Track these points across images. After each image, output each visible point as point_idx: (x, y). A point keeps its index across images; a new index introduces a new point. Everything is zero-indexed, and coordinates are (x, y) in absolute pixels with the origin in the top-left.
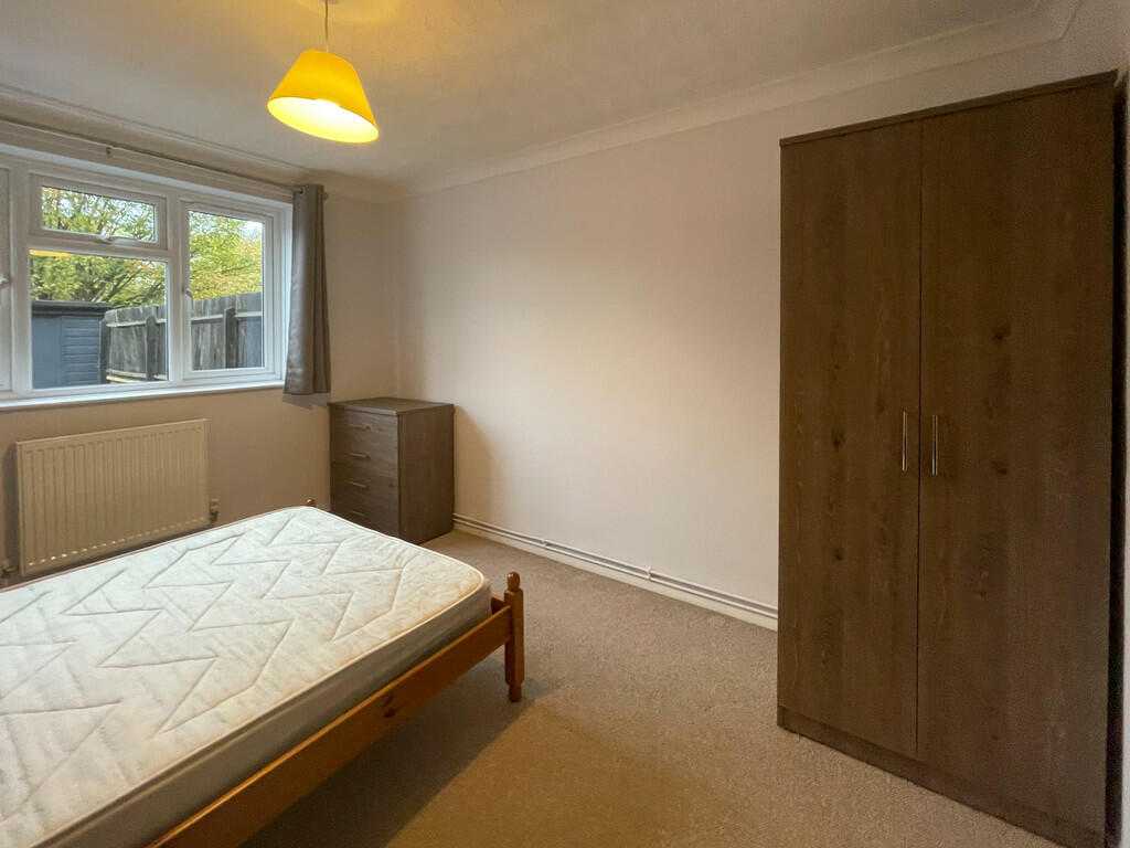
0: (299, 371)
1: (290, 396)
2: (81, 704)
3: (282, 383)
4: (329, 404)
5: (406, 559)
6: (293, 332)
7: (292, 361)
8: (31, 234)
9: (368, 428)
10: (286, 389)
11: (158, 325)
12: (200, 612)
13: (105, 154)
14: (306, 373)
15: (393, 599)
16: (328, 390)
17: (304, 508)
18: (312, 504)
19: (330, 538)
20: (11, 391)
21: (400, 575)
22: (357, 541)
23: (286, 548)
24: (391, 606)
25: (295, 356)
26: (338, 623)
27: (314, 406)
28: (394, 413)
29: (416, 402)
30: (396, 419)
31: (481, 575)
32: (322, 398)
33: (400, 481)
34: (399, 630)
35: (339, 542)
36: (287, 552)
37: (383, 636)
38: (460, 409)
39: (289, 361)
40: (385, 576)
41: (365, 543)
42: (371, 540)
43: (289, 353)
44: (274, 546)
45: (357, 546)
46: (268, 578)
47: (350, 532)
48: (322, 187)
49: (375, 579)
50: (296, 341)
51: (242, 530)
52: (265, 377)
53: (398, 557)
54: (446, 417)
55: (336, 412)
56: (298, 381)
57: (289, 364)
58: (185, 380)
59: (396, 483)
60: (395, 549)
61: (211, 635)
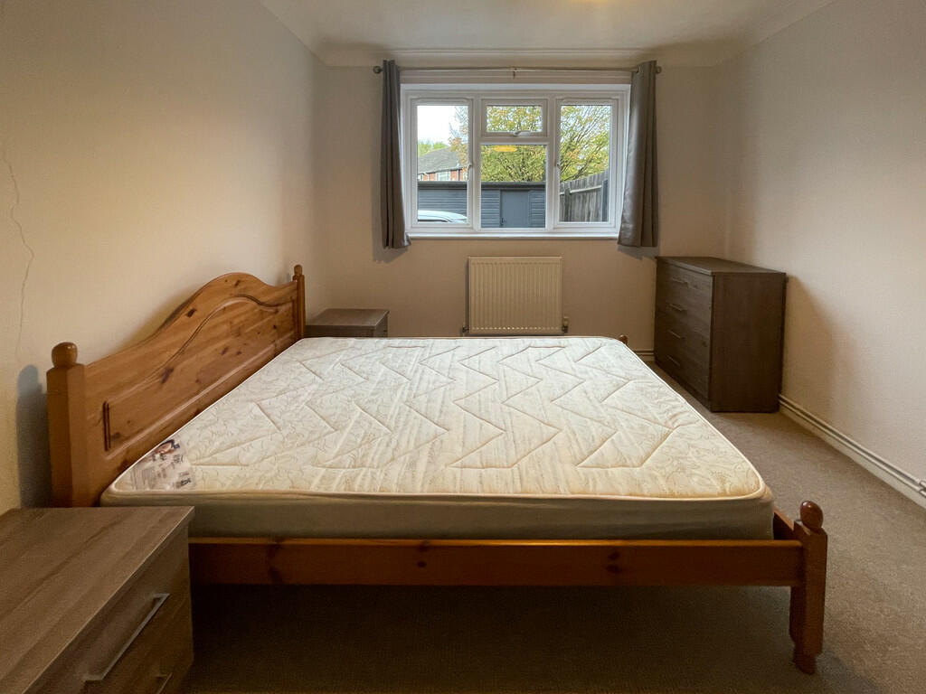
0: (630, 226)
1: (623, 247)
2: (436, 420)
3: (617, 235)
4: (656, 258)
5: (680, 421)
6: (627, 193)
7: (626, 218)
8: (482, 136)
9: (686, 283)
10: (620, 240)
11: (570, 194)
12: (514, 393)
13: (512, 77)
14: (635, 229)
15: (648, 456)
16: (655, 243)
17: (615, 341)
18: (624, 340)
19: (623, 374)
20: (472, 228)
21: (667, 435)
22: (643, 385)
23: (589, 369)
24: (643, 462)
25: (628, 214)
26: (592, 452)
27: (644, 258)
28: (709, 272)
29: (743, 265)
30: (711, 279)
31: (762, 483)
32: (650, 251)
33: (711, 341)
34: (638, 491)
35: (629, 380)
36: (586, 372)
37: (621, 489)
38: (796, 279)
39: (623, 217)
40: (652, 429)
41: (650, 390)
42: (656, 389)
43: (624, 211)
44: (581, 364)
45: (642, 390)
46: (563, 388)
47: (641, 374)
48: (655, 62)
49: (643, 428)
50: (629, 201)
51: (566, 344)
52: (606, 230)
53: (675, 415)
54: (777, 287)
55: (662, 264)
56: (629, 234)
57: (623, 221)
58: (554, 228)
59: (708, 342)
60: (674, 407)
61: (510, 413)
